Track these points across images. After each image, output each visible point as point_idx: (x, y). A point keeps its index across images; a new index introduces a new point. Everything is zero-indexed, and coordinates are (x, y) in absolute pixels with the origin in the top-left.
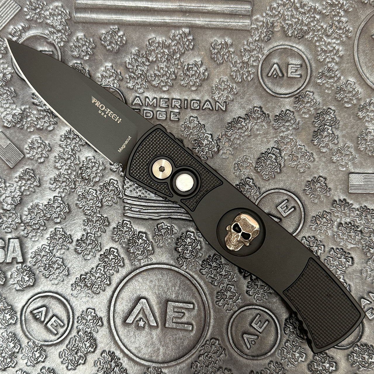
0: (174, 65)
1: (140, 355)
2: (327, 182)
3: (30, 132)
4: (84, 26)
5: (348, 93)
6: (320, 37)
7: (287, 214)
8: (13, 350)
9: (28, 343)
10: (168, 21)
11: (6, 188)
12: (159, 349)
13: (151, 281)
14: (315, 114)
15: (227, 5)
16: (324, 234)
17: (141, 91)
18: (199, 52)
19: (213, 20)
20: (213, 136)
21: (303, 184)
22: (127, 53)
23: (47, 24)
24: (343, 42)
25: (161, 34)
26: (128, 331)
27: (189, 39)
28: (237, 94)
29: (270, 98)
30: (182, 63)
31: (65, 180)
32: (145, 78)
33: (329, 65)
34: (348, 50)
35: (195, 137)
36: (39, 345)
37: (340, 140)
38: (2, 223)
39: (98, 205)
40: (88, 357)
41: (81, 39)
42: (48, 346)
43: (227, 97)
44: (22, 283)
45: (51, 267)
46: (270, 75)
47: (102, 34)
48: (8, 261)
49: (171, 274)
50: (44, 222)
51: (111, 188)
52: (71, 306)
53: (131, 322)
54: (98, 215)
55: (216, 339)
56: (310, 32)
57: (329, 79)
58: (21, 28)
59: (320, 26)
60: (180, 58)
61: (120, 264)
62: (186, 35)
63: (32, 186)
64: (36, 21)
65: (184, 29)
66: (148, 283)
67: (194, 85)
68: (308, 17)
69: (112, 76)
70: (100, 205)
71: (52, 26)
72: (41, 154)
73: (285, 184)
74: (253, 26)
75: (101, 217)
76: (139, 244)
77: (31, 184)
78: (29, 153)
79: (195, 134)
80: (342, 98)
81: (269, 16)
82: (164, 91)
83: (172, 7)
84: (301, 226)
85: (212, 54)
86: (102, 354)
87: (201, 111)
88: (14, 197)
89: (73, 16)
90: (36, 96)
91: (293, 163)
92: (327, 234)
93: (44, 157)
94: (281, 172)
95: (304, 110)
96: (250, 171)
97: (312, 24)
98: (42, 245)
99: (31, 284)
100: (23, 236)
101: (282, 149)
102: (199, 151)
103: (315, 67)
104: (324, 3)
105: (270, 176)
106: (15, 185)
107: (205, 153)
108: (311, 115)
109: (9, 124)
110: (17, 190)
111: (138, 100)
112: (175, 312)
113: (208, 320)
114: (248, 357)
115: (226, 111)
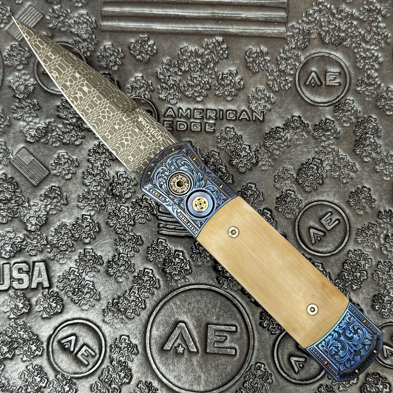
0: (208, 75)
1: (179, 385)
2: (372, 192)
3: (56, 147)
4: (112, 35)
5: (389, 101)
6: (358, 44)
7: (331, 227)
8: (40, 385)
9: (56, 376)
10: (200, 29)
11: (30, 208)
12: (200, 377)
13: (190, 303)
14: (356, 123)
15: (261, 12)
16: (371, 247)
17: (174, 101)
18: (233, 61)
19: (247, 28)
20: (251, 147)
21: (347, 194)
22: (158, 63)
23: (71, 32)
24: (382, 48)
25: (193, 43)
26: (167, 358)
27: (223, 48)
28: (274, 103)
29: (309, 107)
30: (216, 73)
31: (94, 197)
32: (178, 89)
33: (369, 72)
34: (387, 57)
35: (232, 149)
36: (69, 378)
37: (383, 148)
38: (26, 246)
39: (130, 223)
40: (122, 389)
41: (108, 48)
42: (78, 378)
43: (265, 106)
44: (49, 311)
45: (81, 292)
46: (307, 83)
47: (132, 43)
48: (32, 287)
49: (211, 294)
50: (73, 244)
51: (144, 204)
52: (103, 334)
53: (169, 349)
54: (130, 234)
55: (262, 363)
56: (347, 39)
57: (369, 86)
59: (358, 32)
60: (213, 67)
61: (155, 286)
62: (220, 43)
63: (59, 204)
64: (60, 30)
65: (217, 38)
66: (186, 306)
67: (229, 95)
68: (345, 23)
69: (143, 87)
70: (132, 223)
71: (77, 35)
72: (68, 170)
73: (328, 195)
74: (288, 34)
75: (133, 236)
76: (176, 263)
77: (57, 202)
78: (54, 170)
79: (232, 146)
80: (383, 106)
81: (305, 23)
82: (198, 102)
83: (205, 15)
84: (346, 239)
85: (247, 63)
86: (138, 385)
87: (238, 122)
88: (39, 217)
89: (99, 24)
90: (61, 108)
91: (335, 173)
92: (374, 246)
93: (71, 173)
94: (323, 183)
95: (344, 119)
96: (291, 183)
97: (350, 31)
98: (71, 268)
99: (59, 311)
100: (49, 258)
101: (323, 159)
102: (237, 163)
103: (354, 74)
104: (361, 9)
105: (312, 188)
106: (39, 203)
107: (243, 165)
108: (352, 124)
109: (32, 139)
110: (42, 209)
111: (170, 111)
112: (216, 336)
113: (252, 343)
114: (296, 382)
115: (263, 121)
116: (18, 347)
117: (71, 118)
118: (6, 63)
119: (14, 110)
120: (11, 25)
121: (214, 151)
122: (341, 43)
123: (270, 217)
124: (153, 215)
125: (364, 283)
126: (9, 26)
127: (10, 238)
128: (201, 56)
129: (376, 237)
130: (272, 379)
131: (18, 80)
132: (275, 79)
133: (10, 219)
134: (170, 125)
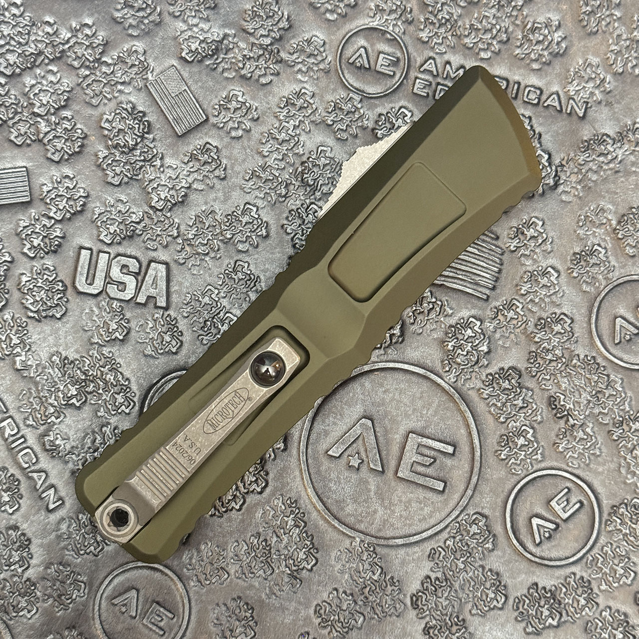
0: (509, 17)
3: (227, 78)
11: (162, 169)
13: (387, 391)
17: (441, 49)
18: (558, 4)
20: (553, 157)
26: (330, 469)
28: (609, 92)
30: (524, 17)
31: (271, 178)
32: (453, 29)
38: (143, 231)
40: (248, 500)
43: (592, 94)
44: (157, 346)
45: (215, 328)
48: (138, 301)
49: (425, 385)
50: (219, 246)
53: (337, 455)
55: (484, 516)
60: (522, 6)
63: (211, 176)
66: (381, 394)
67: (536, 60)
69: (395, 11)
72: (239, 122)
77: (209, 171)
78: (215, 116)
82: (482, 59)
85: (581, 13)
87: (540, 108)
88: (174, 188)
90: (249, 15)
93: (244, 130)
96: (604, 234)
98: (207, 285)
99: (174, 350)
100: (176, 261)
105: (637, 250)
106: (179, 166)
109: (190, 55)
110: (181, 177)
111: (431, 63)
112: (419, 453)
113: (474, 479)
114: (533, 559)
115: (583, 117)
116: (94, 391)
117: (262, 36)
123: (556, 282)
127: (120, 211)
130: (493, 545)
132: (620, 51)
133: (126, 179)
134: (424, 88)
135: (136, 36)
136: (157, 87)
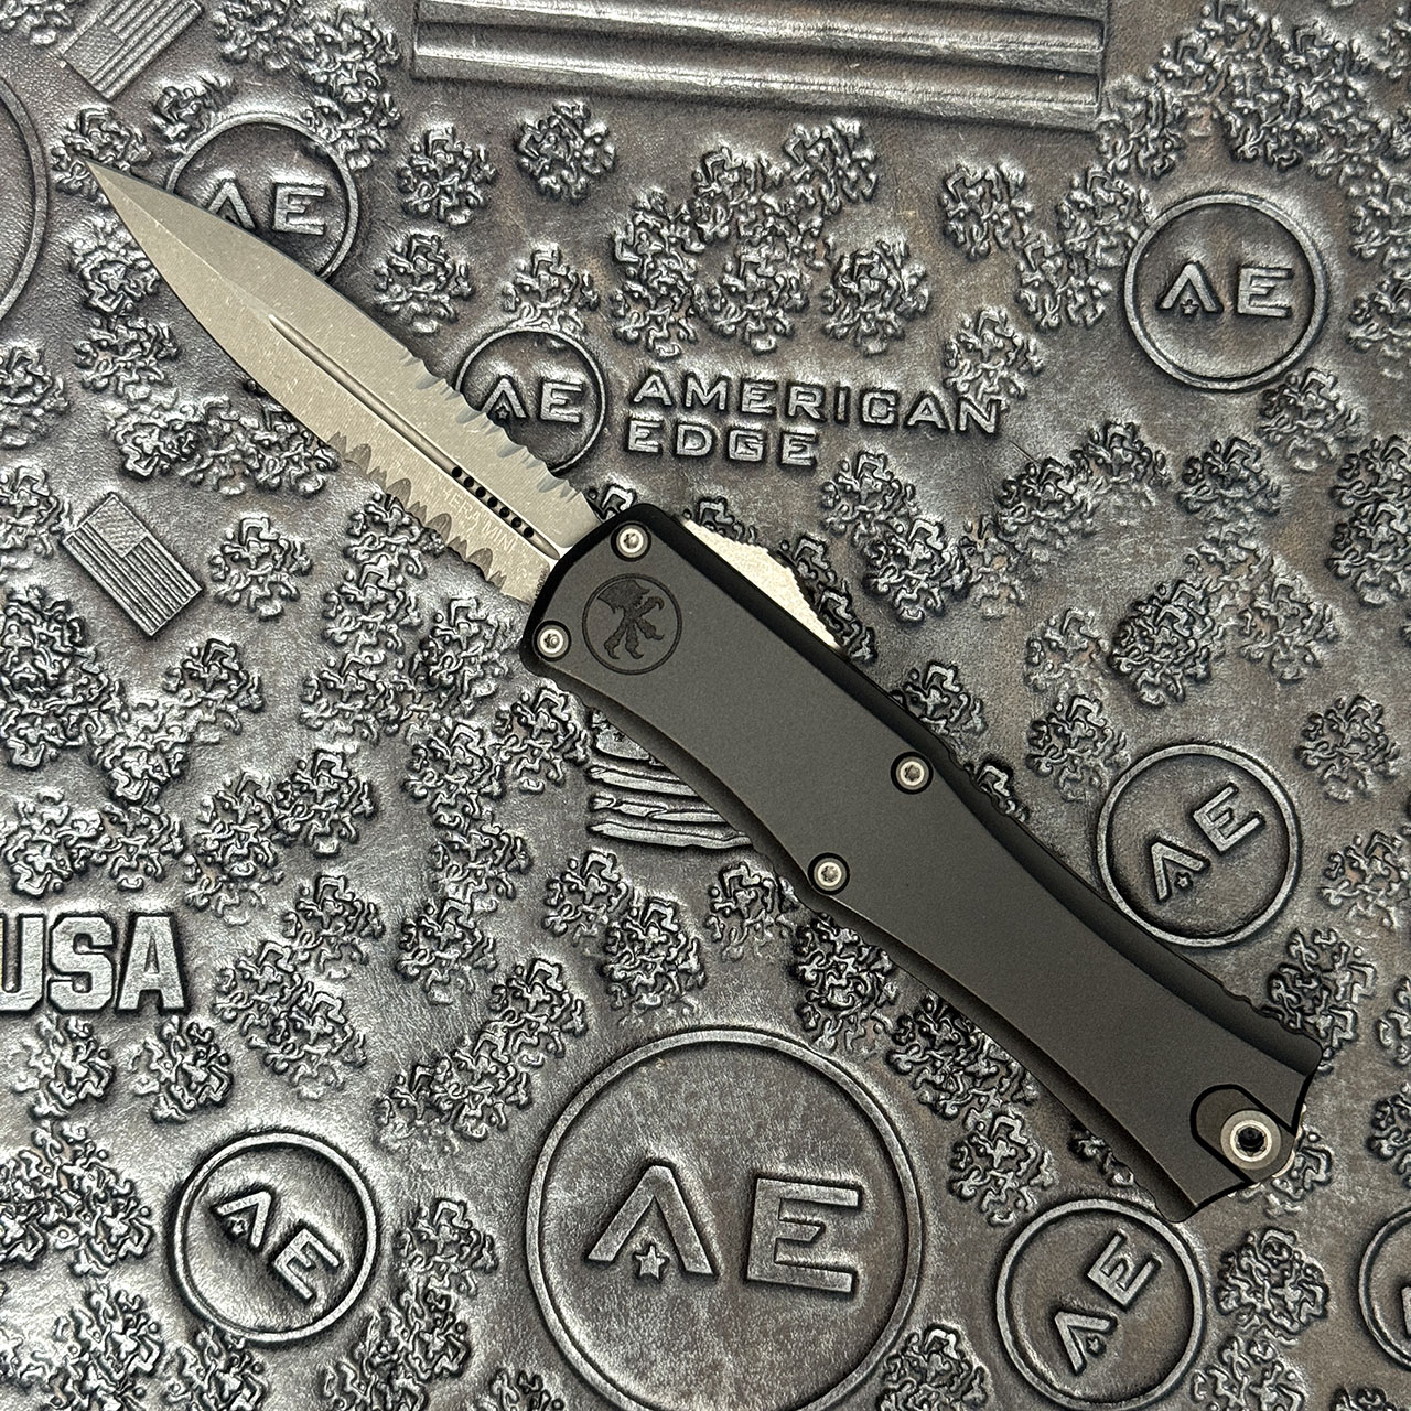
0: (799, 255)
2: (1386, 720)
3: (229, 497)
4: (454, 97)
6: (1365, 165)
7: (1232, 840)
8: (131, 1369)
9: (192, 1337)
10: (776, 86)
11: (125, 715)
13: (692, 1096)
14: (1340, 459)
15: (1009, 31)
16: (1376, 922)
17: (673, 347)
18: (896, 208)
19: (953, 89)
20: (948, 530)
21: (1298, 724)
22: (617, 206)
23: (303, 76)
25: (751, 136)
26: (599, 1292)
27: (859, 160)
28: (1041, 370)
29: (1167, 394)
30: (831, 249)
31: (362, 688)
32: (687, 303)
33: (1398, 275)
35: (877, 532)
36: (240, 1346)
38: (107, 854)
39: (488, 789)
40: (435, 1396)
41: (440, 144)
42: (273, 1348)
43: (1005, 382)
44: (179, 1094)
45: (297, 1031)
46: (1167, 304)
47: (522, 128)
48: (123, 1005)
50: (275, 854)
51: (544, 720)
53: (611, 1257)
54: (486, 828)
55: (949, 1331)
56: (1324, 145)
57: (1398, 327)
58: (200, 90)
59: (1365, 121)
60: (821, 229)
61: (569, 1025)
62: (848, 142)
63: (233, 708)
64: (260, 66)
65: (840, 122)
66: (681, 1106)
68: (1320, 84)
69: (558, 290)
70: (495, 788)
71: (327, 90)
72: (271, 583)
73: (1225, 723)
74: (1104, 117)
75: (498, 837)
76: (648, 946)
77: (226, 700)
78: (220, 581)
79: (878, 523)
81: (1168, 80)
82: (758, 354)
83: (797, 34)
84: (1286, 888)
85: (948, 219)
86: (490, 1383)
87: (901, 433)
88: (158, 749)
89: (407, 52)
91: (1255, 641)
92: (1386, 921)
93: (283, 598)
94: (1208, 677)
95: (1298, 442)
96: (1089, 669)
97: (1336, 115)
98: (264, 943)
99: (217, 1097)
100: (189, 905)
101: (1211, 589)
102: (891, 585)
103: (1343, 278)
104: (1386, 34)
105: (1166, 690)
106: (161, 702)
107: (914, 596)
108: (1327, 461)
109: (144, 463)
110: (169, 724)
111: (654, 382)
112: (785, 1220)
113: (915, 1254)
115: (997, 435)
116: (60, 1221)
118: (57, 177)
119: (79, 352)
120: (80, 37)
121: (809, 539)
122: (1298, 162)
123: (1007, 793)
124: (574, 763)
125: (1342, 1053)
126: (74, 37)
127: (51, 822)
128: (777, 186)
129: (1395, 887)
130: (983, 1391)
131: (102, 243)
133: (52, 751)
134: (649, 437)
135: (21, 448)
136: (85, 543)
